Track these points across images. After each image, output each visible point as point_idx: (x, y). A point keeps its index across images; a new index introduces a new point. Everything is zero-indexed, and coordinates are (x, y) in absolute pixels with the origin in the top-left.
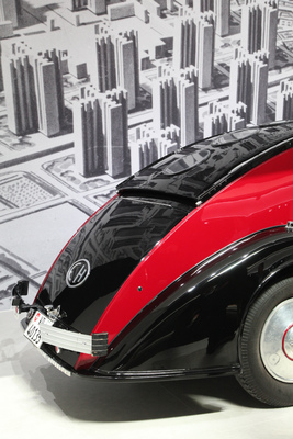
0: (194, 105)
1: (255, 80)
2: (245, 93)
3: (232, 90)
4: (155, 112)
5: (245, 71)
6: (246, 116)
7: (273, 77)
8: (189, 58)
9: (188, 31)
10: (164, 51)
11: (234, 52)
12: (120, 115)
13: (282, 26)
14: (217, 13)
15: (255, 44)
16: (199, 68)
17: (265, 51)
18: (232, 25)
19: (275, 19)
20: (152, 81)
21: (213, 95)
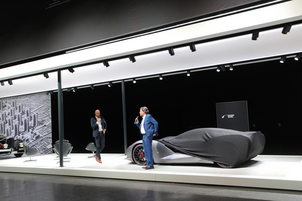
0: (12, 122)
1: (20, 117)
2: (19, 120)
3: (17, 119)
4: (8, 124)
5: (19, 116)
6: (19, 123)
7: (22, 116)
8: (12, 115)
9: (11, 110)
10: (9, 114)
11: (17, 113)
12: (4, 124)
13: (23, 107)
14: (14, 107)
15: (20, 111)
16: (13, 116)
17: (21, 112)
18: (17, 109)
19: (22, 106)
20: (7, 119)
21: (15, 120)
